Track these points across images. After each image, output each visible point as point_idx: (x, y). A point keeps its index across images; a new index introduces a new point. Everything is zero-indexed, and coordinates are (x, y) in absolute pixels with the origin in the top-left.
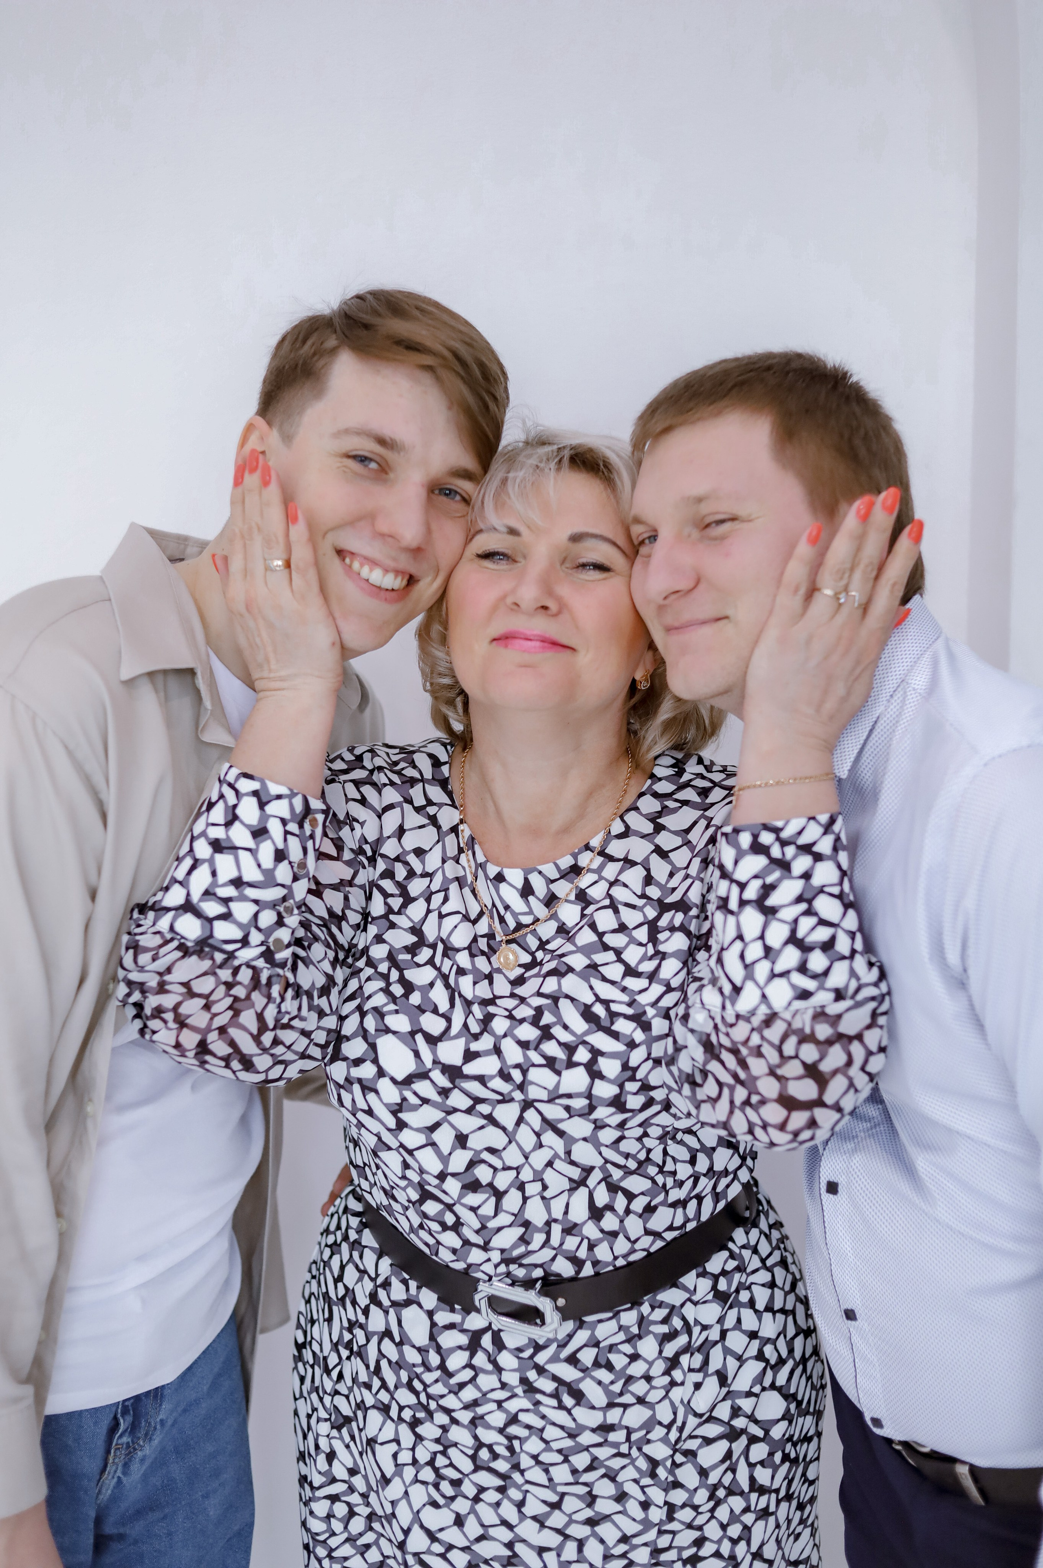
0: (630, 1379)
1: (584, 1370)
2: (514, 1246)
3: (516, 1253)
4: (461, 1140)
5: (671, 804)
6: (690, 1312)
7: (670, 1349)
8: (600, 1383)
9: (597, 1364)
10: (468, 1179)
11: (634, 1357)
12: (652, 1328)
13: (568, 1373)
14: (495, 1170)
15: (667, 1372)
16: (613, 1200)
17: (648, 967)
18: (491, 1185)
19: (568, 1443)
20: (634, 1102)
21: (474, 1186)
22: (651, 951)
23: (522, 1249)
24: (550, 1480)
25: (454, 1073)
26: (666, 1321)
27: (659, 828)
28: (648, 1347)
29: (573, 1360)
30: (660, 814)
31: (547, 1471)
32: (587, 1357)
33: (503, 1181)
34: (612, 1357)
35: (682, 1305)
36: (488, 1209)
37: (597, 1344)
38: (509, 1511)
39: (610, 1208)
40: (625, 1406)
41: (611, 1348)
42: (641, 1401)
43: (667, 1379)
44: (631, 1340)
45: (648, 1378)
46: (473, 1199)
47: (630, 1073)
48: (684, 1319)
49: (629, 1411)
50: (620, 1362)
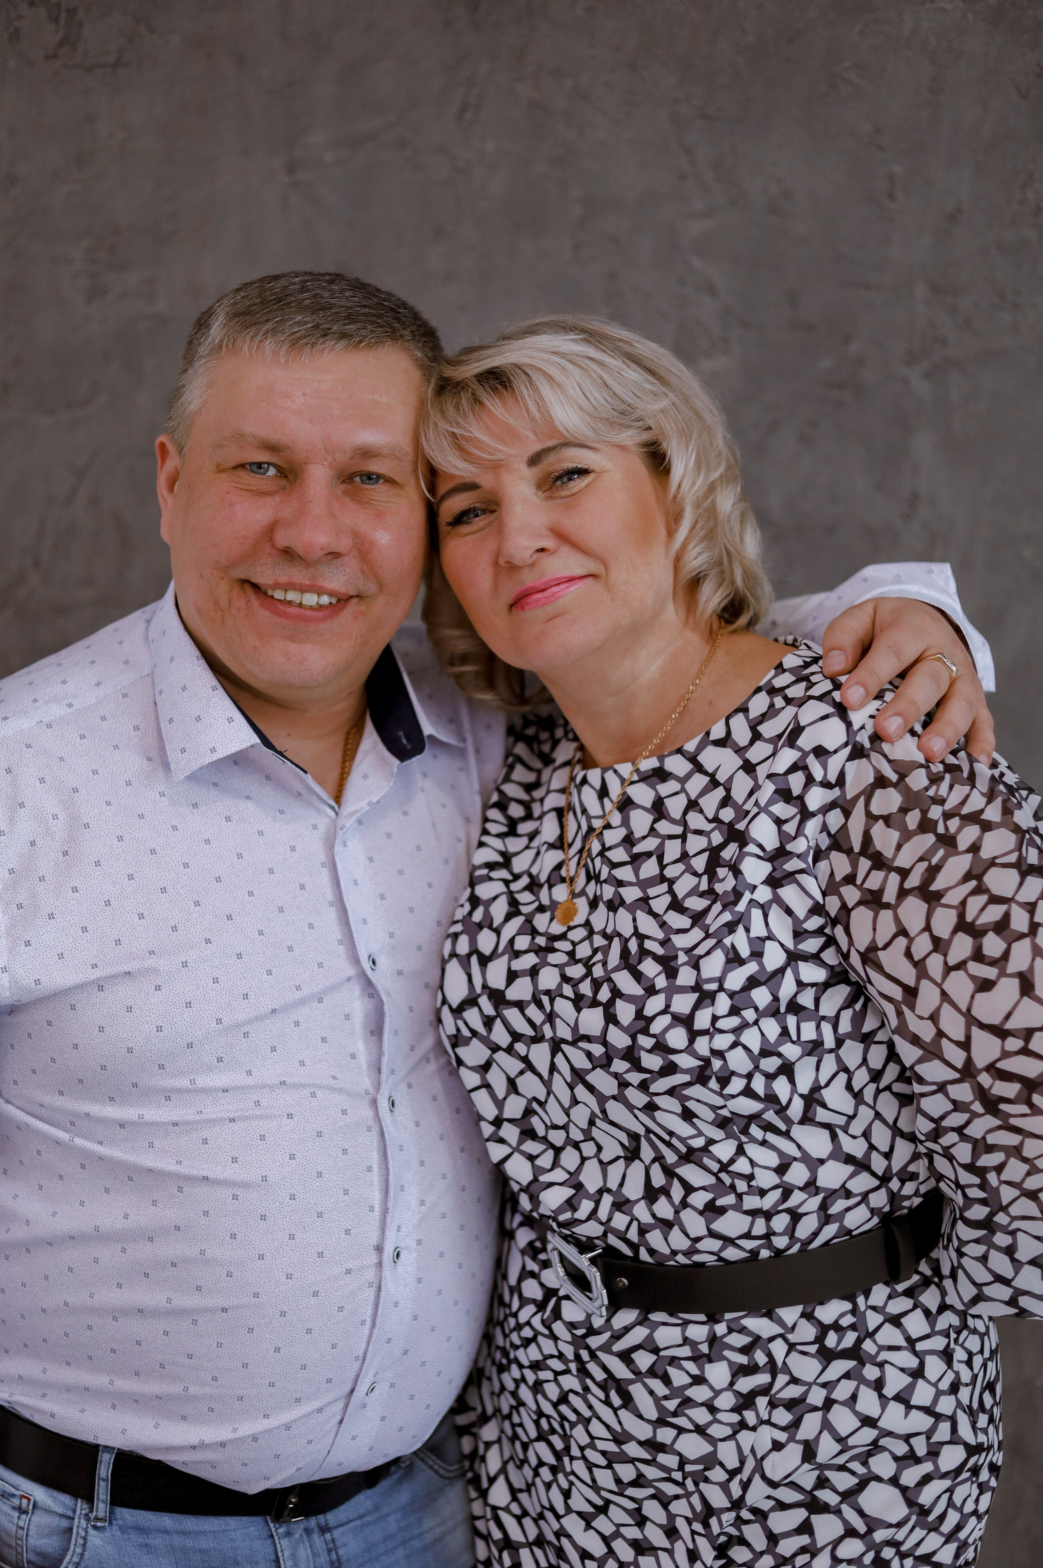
0: (687, 1402)
6: (779, 1349)
8: (651, 1393)
9: (652, 1372)
11: (699, 1380)
12: (727, 1353)
15: (737, 1409)
17: (696, 904)
22: (704, 886)
26: (745, 1350)
28: (718, 1374)
32: (644, 1360)
35: (771, 1339)
37: (656, 1350)
40: (681, 1430)
41: (674, 1361)
42: (700, 1430)
43: (735, 1418)
44: (696, 1358)
45: (712, 1409)
47: (642, 1024)
48: (769, 1355)
49: (683, 1437)
50: (679, 1378)
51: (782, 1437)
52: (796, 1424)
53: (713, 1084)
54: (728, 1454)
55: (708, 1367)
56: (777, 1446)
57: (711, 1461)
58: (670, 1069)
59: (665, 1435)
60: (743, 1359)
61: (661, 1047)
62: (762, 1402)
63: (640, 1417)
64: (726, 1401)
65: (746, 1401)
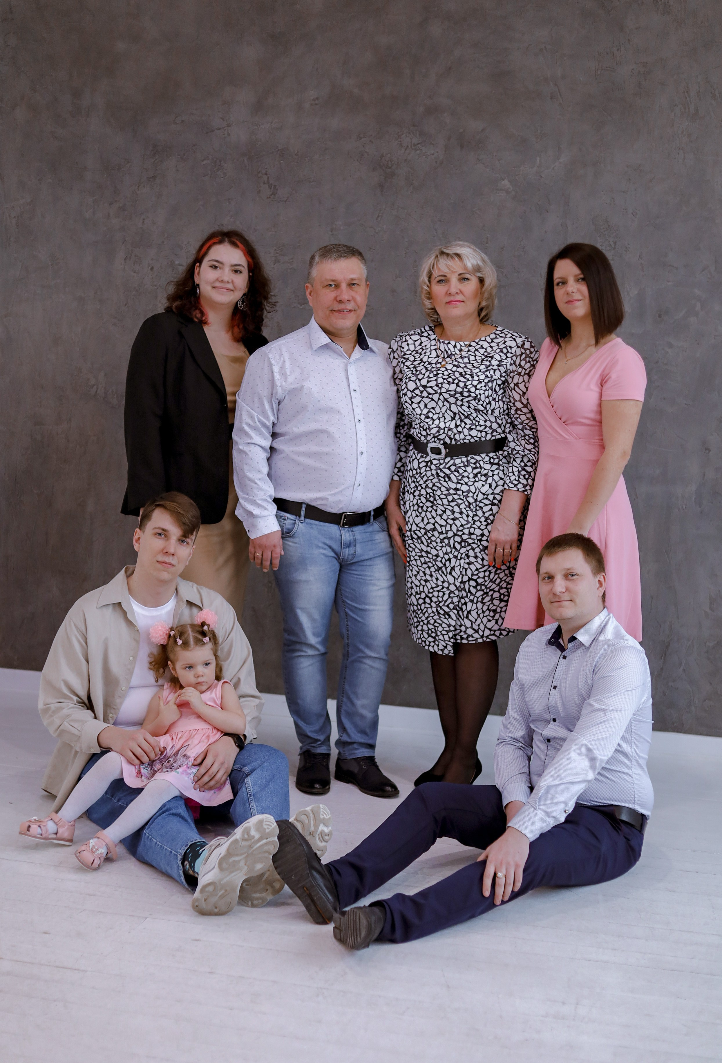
0: (463, 477)
1: (452, 472)
2: (436, 433)
3: (436, 435)
4: (426, 406)
5: (498, 336)
6: (481, 463)
7: (475, 471)
8: (455, 476)
9: (455, 471)
10: (427, 416)
11: (465, 471)
12: (471, 464)
13: (448, 472)
14: (434, 414)
15: (474, 478)
16: (461, 424)
18: (432, 418)
19: (447, 492)
20: (466, 394)
21: (428, 417)
23: (438, 434)
24: (443, 503)
25: (425, 387)
26: (475, 464)
27: (492, 342)
28: (469, 469)
29: (449, 468)
30: (494, 339)
31: (442, 501)
32: (453, 468)
33: (435, 417)
34: (459, 470)
35: (480, 461)
36: (430, 423)
38: (434, 513)
39: (460, 425)
40: (462, 484)
41: (459, 467)
42: (466, 484)
43: (474, 480)
44: (465, 466)
45: (469, 478)
46: (427, 420)
48: (480, 464)
49: (463, 486)
50: (461, 471)
51: (484, 483)
52: (486, 480)
53: (477, 401)
54: (473, 489)
55: (467, 468)
56: (483, 485)
57: (469, 491)
58: (469, 396)
59: (459, 486)
60: (474, 466)
61: (469, 391)
62: (479, 475)
63: (453, 482)
64: (471, 476)
65: (476, 475)
